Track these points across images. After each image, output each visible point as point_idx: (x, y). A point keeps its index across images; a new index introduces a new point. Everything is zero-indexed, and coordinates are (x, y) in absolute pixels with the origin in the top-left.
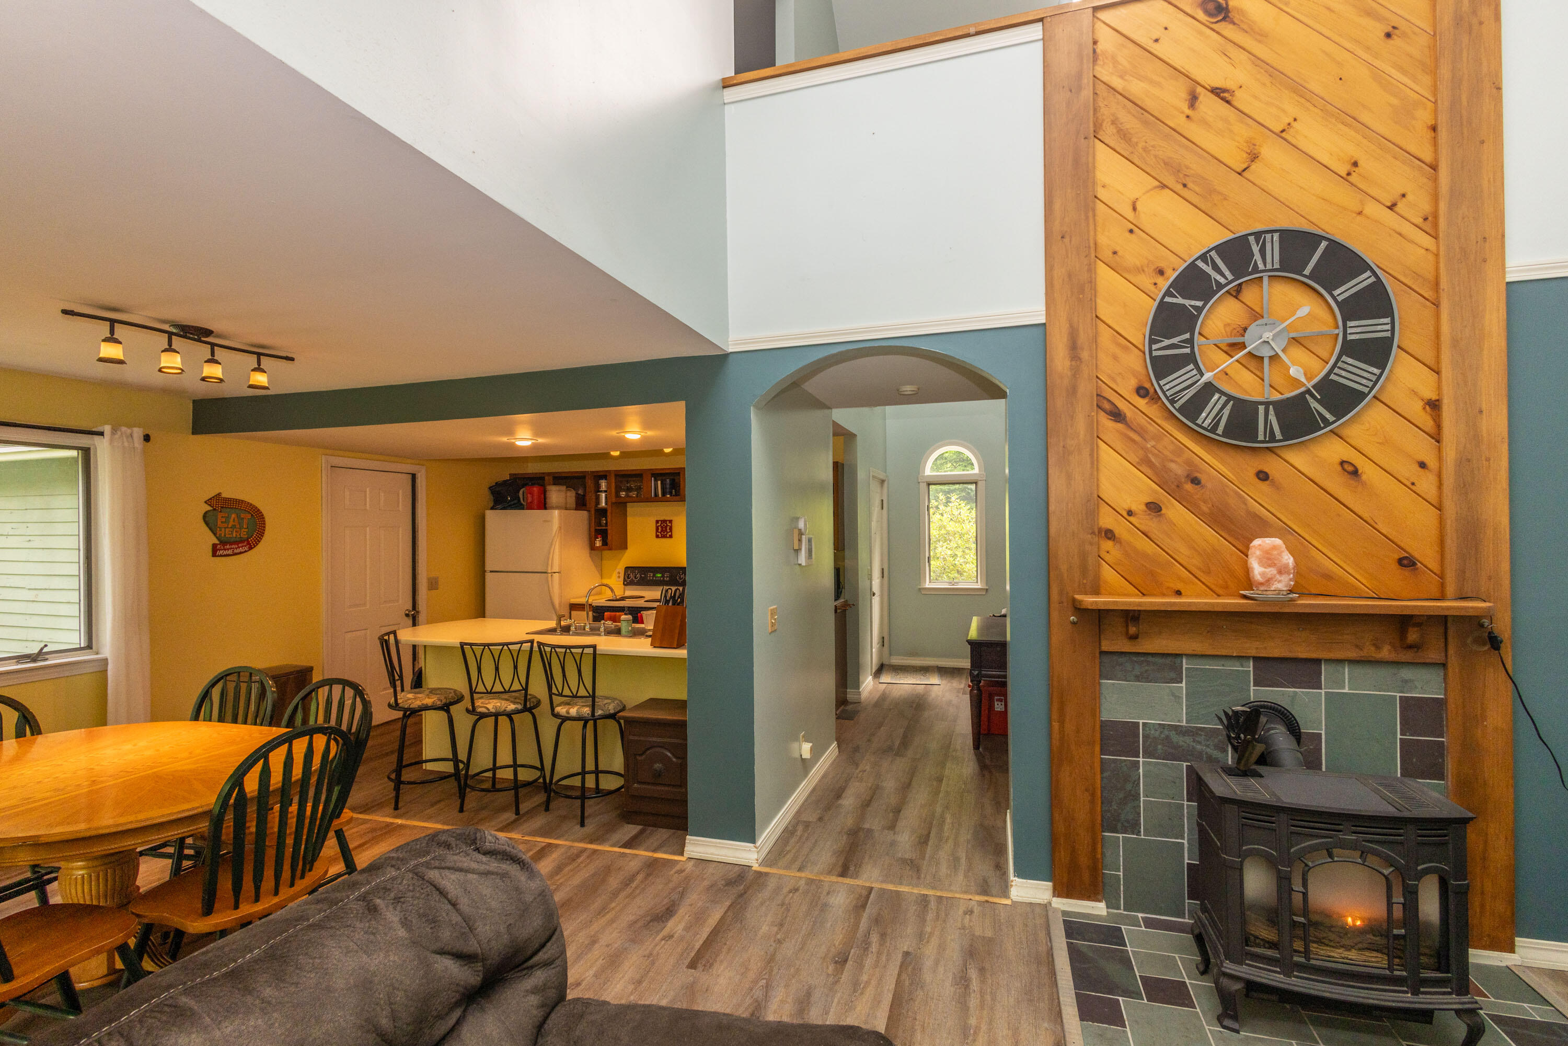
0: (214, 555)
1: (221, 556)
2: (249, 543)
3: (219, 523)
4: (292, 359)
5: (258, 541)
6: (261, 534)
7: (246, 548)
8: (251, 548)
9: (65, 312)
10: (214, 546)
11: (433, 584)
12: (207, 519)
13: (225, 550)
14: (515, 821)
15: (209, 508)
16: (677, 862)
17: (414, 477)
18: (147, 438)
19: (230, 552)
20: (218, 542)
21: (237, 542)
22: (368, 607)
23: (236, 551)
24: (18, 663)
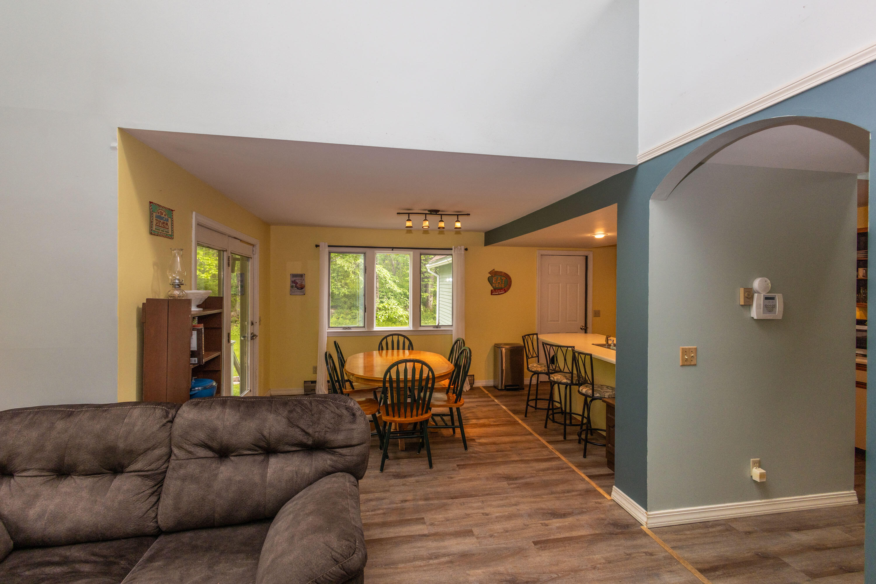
0: (492, 294)
1: (494, 295)
2: (504, 290)
3: (494, 281)
4: (469, 215)
5: (508, 289)
6: (510, 286)
7: (504, 292)
8: (505, 292)
9: (398, 213)
10: (492, 290)
11: (597, 314)
12: (490, 280)
13: (495, 292)
14: (562, 441)
15: (490, 275)
16: (604, 497)
17: (587, 257)
18: (466, 249)
19: (497, 293)
20: (493, 289)
21: (500, 289)
22: (560, 322)
23: (499, 293)
24: (434, 328)
